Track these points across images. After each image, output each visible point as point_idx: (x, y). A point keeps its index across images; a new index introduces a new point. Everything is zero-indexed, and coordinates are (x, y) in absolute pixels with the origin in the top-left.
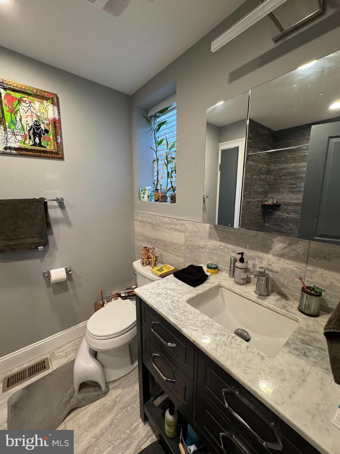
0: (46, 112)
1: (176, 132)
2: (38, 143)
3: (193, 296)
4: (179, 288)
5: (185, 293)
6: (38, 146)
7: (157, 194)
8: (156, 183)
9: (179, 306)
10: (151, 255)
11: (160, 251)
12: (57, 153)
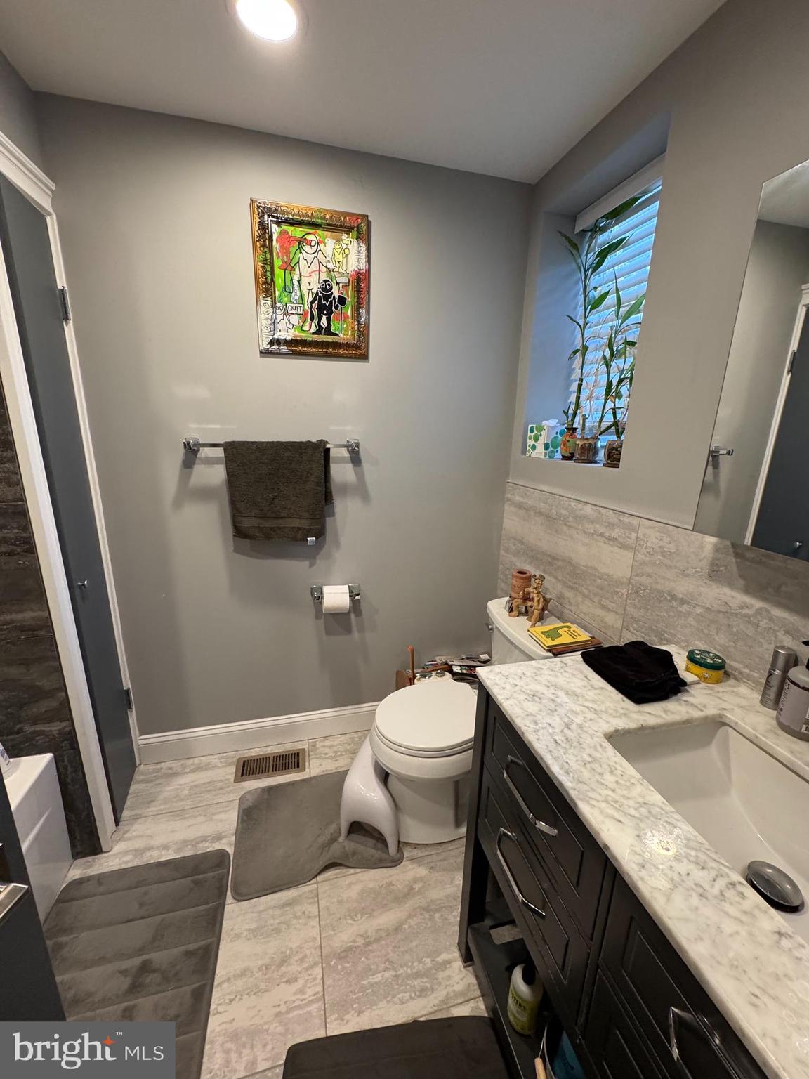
0: (345, 259)
1: (648, 268)
2: (324, 327)
3: (627, 727)
4: (591, 694)
5: (606, 712)
6: (324, 334)
7: (571, 440)
8: (571, 411)
9: (581, 740)
10: (533, 592)
11: (559, 586)
12: (357, 347)
